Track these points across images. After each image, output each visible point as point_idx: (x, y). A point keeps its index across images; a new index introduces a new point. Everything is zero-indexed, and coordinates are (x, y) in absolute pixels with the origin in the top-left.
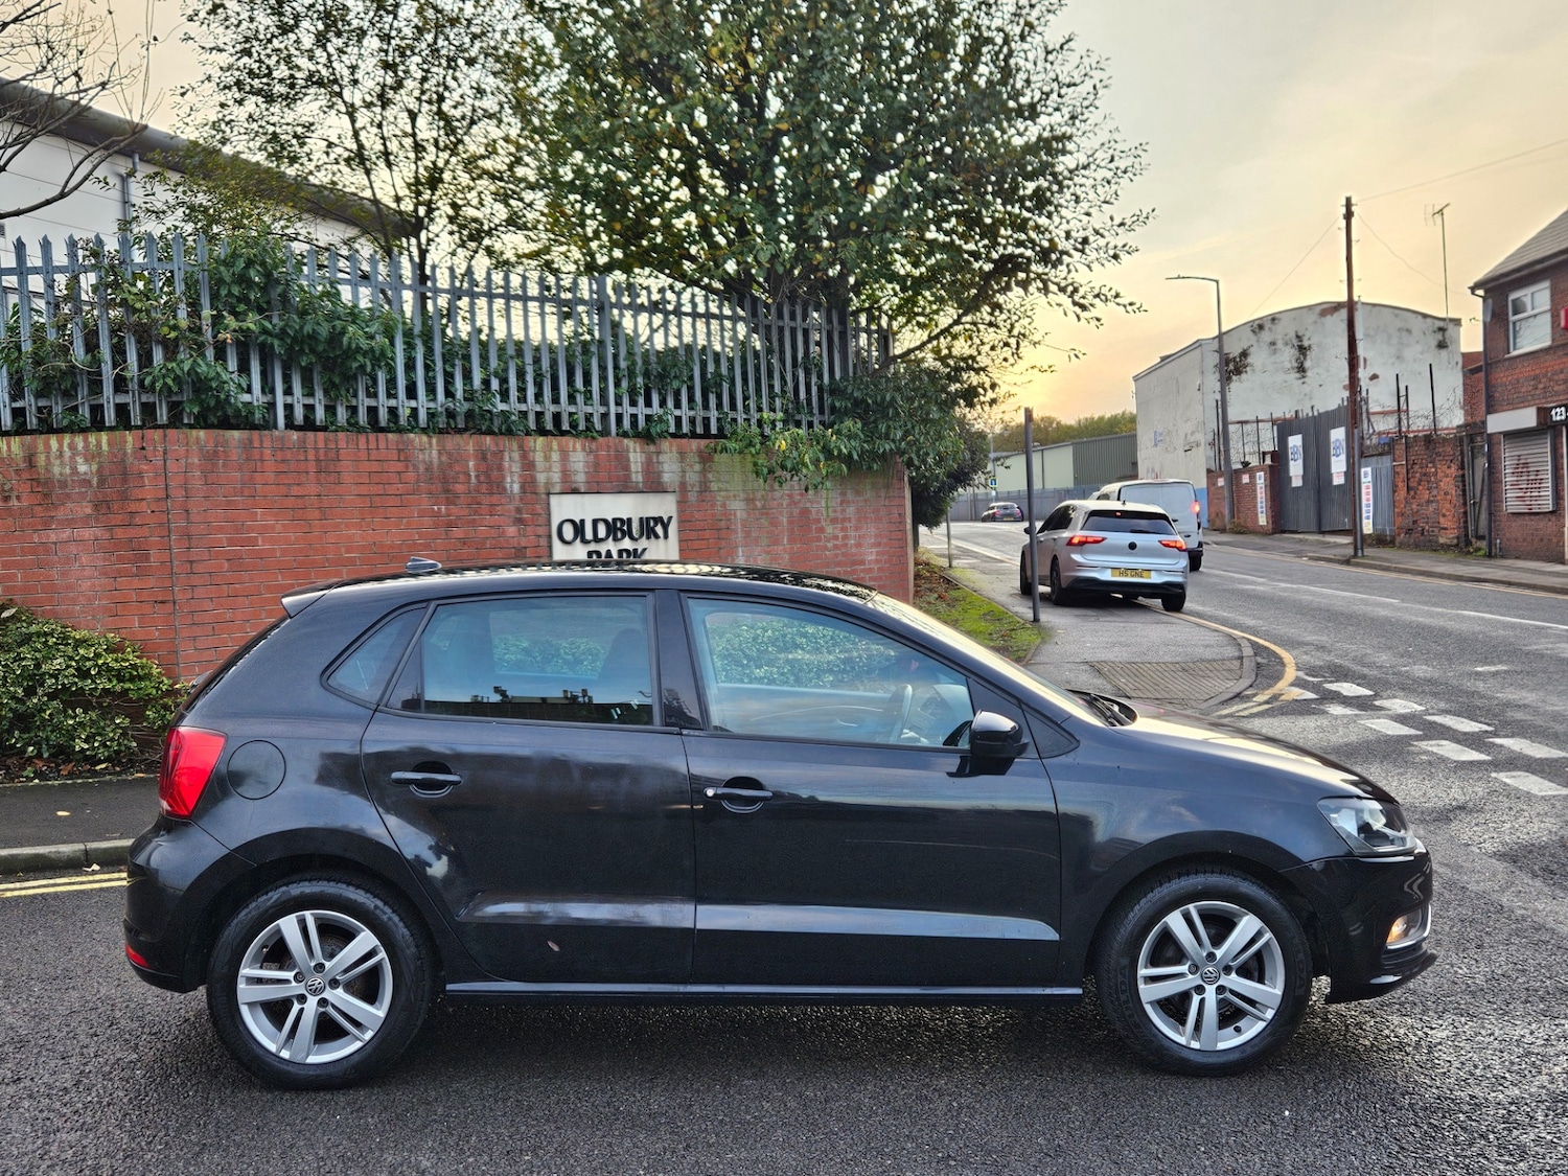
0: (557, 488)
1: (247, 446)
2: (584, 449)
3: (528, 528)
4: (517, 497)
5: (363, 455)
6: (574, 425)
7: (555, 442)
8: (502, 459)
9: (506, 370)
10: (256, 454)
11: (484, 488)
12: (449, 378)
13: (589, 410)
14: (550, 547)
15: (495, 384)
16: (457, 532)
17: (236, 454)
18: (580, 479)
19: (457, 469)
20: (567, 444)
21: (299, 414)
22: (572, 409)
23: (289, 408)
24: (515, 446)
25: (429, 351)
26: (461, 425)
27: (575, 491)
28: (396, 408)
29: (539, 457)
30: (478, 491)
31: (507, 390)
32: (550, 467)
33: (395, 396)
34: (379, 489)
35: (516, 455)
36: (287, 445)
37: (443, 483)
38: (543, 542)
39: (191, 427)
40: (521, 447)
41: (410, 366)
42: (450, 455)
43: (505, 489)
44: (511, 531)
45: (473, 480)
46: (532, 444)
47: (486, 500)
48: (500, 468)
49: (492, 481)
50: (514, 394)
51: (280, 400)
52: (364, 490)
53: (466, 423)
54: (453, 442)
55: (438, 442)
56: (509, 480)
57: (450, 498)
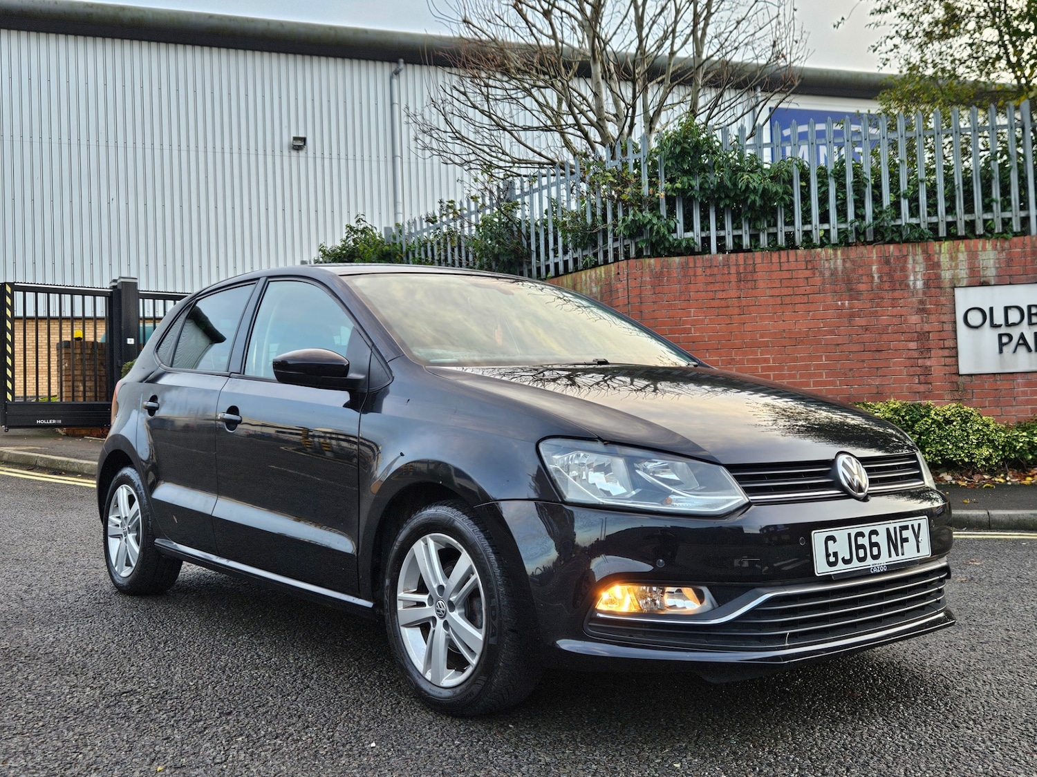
0: (965, 283)
1: (684, 267)
2: (995, 248)
3: (931, 316)
4: (920, 292)
5: (775, 267)
6: (989, 230)
7: (962, 245)
8: (906, 261)
9: (916, 192)
10: (691, 272)
11: (886, 286)
12: (860, 203)
13: (1007, 215)
14: (955, 331)
15: (905, 204)
16: (859, 321)
17: (676, 273)
18: (991, 273)
19: (860, 272)
20: (976, 246)
21: (729, 243)
22: (988, 216)
23: (720, 239)
24: (919, 250)
25: (841, 186)
26: (870, 238)
27: (985, 284)
28: (811, 231)
29: (944, 259)
30: (881, 289)
31: (918, 207)
32: (957, 266)
33: (810, 223)
34: (786, 291)
35: (920, 258)
36: (714, 264)
37: (848, 284)
38: (948, 327)
39: (649, 257)
40: (925, 252)
41: (823, 200)
42: (853, 262)
43: (908, 286)
44: (914, 319)
45: (876, 279)
46: (937, 248)
47: (888, 295)
48: (904, 269)
49: (895, 279)
50: (923, 208)
51: (713, 234)
52: (776, 292)
53: (875, 236)
54: (856, 252)
55: (842, 254)
56: (912, 278)
57: (854, 294)
